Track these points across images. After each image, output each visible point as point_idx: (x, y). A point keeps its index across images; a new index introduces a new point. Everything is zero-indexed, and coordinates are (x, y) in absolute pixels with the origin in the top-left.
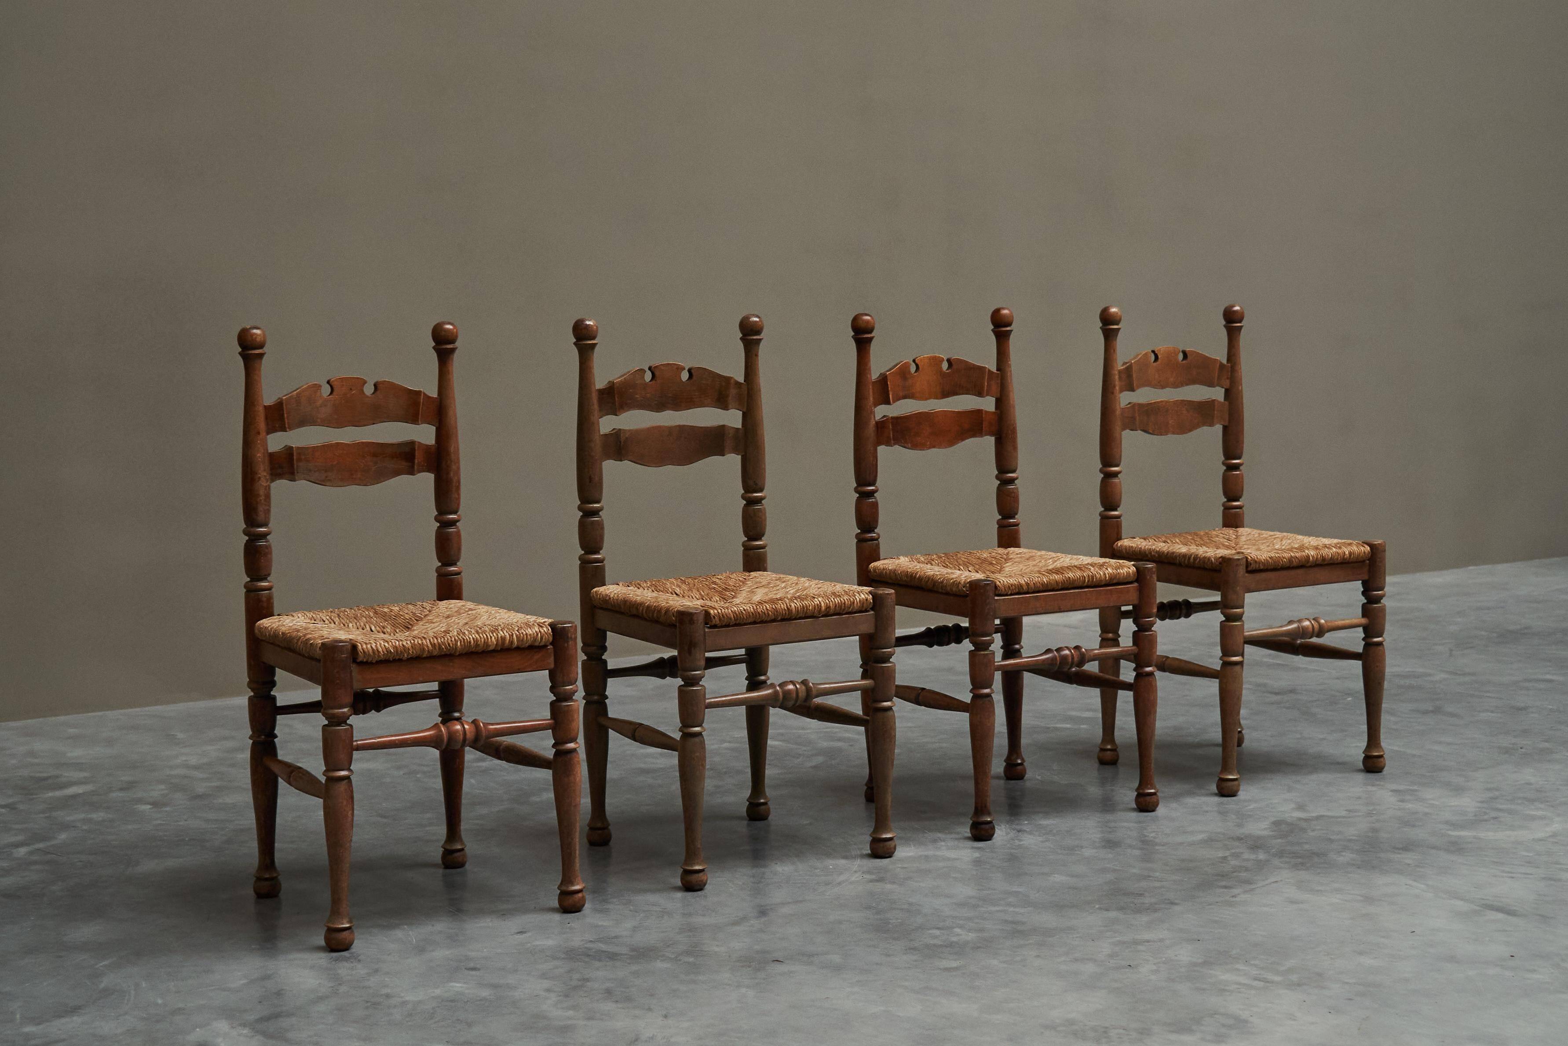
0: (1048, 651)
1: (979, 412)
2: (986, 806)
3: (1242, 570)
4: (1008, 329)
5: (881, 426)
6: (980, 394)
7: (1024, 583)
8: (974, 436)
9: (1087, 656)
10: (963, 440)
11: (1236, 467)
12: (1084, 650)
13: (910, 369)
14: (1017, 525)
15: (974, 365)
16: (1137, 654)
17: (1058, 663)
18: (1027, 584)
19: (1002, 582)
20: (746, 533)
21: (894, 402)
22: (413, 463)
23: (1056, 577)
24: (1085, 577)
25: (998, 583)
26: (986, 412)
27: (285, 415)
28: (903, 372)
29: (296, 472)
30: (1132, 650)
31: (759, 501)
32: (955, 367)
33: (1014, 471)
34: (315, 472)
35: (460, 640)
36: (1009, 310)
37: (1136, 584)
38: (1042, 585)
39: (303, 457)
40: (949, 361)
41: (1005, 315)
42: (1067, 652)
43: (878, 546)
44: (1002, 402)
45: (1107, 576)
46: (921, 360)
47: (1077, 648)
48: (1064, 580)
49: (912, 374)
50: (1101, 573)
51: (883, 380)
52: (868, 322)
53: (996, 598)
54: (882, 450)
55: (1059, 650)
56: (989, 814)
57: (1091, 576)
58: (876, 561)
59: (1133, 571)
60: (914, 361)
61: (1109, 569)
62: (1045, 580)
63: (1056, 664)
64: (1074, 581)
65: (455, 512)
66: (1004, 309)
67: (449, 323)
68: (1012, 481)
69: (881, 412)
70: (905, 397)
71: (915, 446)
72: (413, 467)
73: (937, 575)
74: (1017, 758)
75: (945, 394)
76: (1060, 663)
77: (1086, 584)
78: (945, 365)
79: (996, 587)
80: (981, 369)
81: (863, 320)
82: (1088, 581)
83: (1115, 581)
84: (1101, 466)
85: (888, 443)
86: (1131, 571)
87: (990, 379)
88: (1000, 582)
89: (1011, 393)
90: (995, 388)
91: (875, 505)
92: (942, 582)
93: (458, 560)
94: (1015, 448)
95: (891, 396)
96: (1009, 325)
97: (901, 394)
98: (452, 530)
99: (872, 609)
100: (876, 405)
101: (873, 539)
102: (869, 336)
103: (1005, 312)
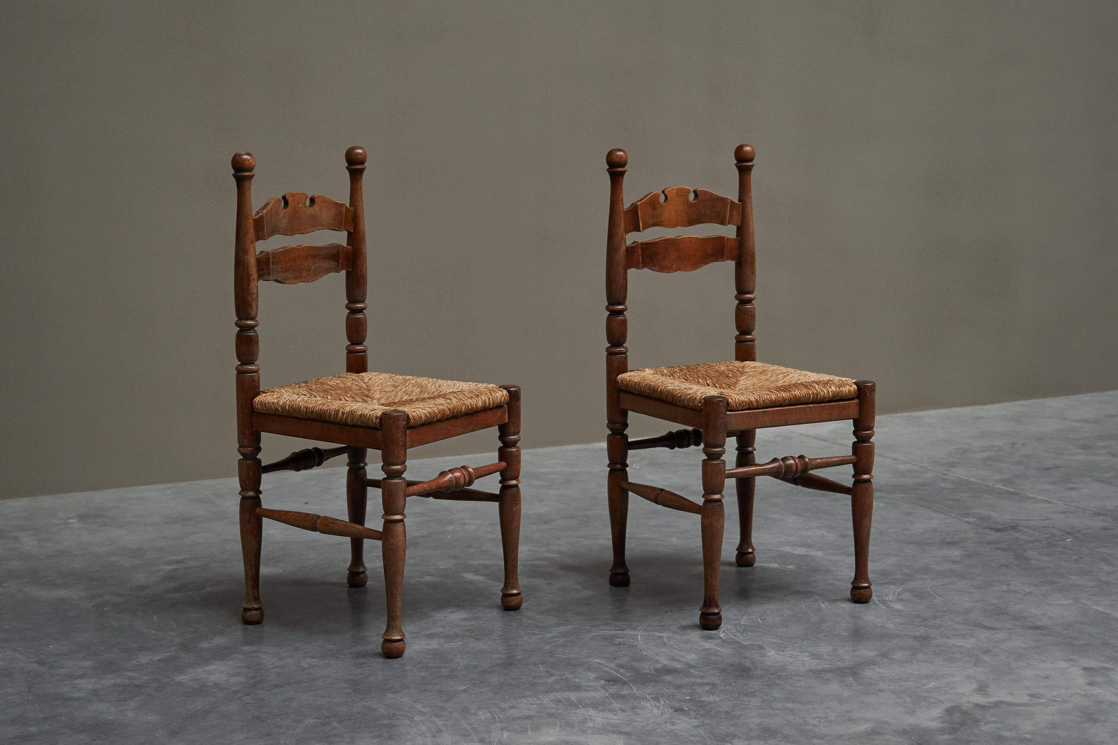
0: (775, 460)
1: (721, 238)
2: (714, 599)
4: (750, 164)
5: (631, 251)
6: (722, 223)
7: (754, 400)
8: (716, 260)
9: (810, 466)
10: (706, 264)
12: (807, 460)
13: (659, 200)
14: (753, 341)
15: (717, 196)
16: (856, 463)
17: (783, 471)
18: (757, 401)
19: (734, 399)
21: (644, 229)
23: (784, 394)
24: (810, 395)
25: (730, 400)
26: (728, 239)
28: (652, 202)
30: (851, 459)
32: (700, 198)
33: (751, 293)
36: (751, 146)
37: (856, 401)
38: (771, 401)
40: (695, 192)
41: (747, 152)
42: (792, 462)
43: (626, 358)
44: (741, 230)
45: (831, 393)
46: (670, 191)
47: (801, 457)
48: (790, 398)
49: (660, 203)
50: (825, 391)
51: (634, 209)
52: (621, 157)
53: (728, 413)
54: (632, 273)
55: (784, 459)
56: (717, 606)
57: (816, 394)
58: (623, 372)
59: (854, 389)
60: (663, 192)
61: (832, 387)
62: (773, 397)
63: (782, 472)
64: (800, 398)
66: (746, 145)
68: (749, 301)
69: (632, 238)
70: (654, 225)
71: (662, 269)
73: (676, 390)
74: (748, 548)
75: (691, 222)
76: (785, 472)
77: (810, 401)
78: (691, 197)
79: (728, 403)
80: (724, 200)
81: (617, 156)
82: (813, 398)
83: (837, 398)
85: (637, 267)
86: (852, 389)
87: (731, 210)
88: (732, 399)
89: (751, 222)
90: (737, 218)
91: (625, 322)
92: (680, 397)
94: (753, 272)
95: (641, 224)
96: (751, 160)
97: (650, 222)
100: (627, 232)
101: (621, 353)
102: (622, 169)
103: (748, 148)
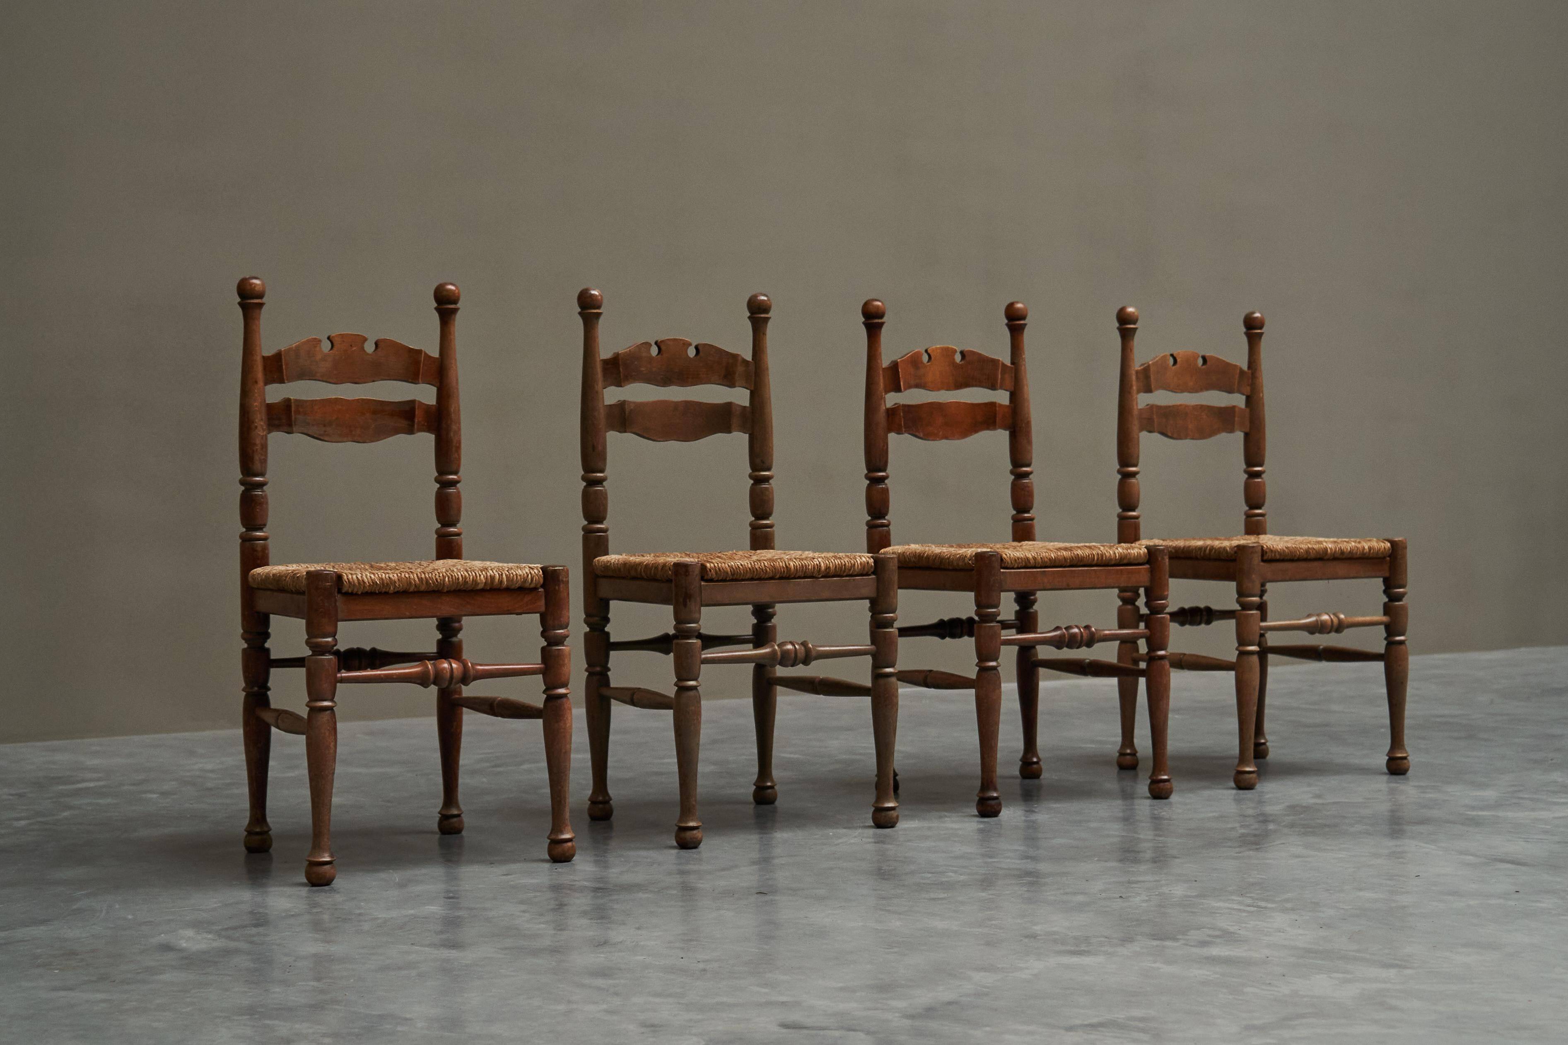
0: (1057, 628)
1: (992, 405)
2: (992, 782)
3: (1257, 559)
4: (1022, 322)
5: (892, 412)
6: (993, 387)
7: (1031, 557)
8: (988, 429)
9: (1096, 636)
10: (976, 432)
11: (1258, 475)
12: (1093, 629)
13: (921, 358)
15: (987, 357)
16: (1149, 637)
17: (1067, 640)
18: (1034, 558)
19: (1008, 555)
20: (754, 513)
21: (905, 389)
22: (413, 421)
23: (1064, 553)
24: (1094, 555)
25: (1004, 556)
26: (1000, 405)
27: (284, 367)
28: (914, 361)
29: (293, 423)
30: (1143, 633)
31: (767, 479)
32: (967, 358)
33: (1029, 465)
34: (313, 425)
35: (448, 576)
36: (1023, 304)
37: (1147, 566)
38: (1050, 559)
39: (301, 410)
40: (962, 353)
41: (1019, 309)
42: (1076, 630)
43: (888, 533)
44: (1016, 395)
45: (1117, 555)
46: (933, 350)
47: (1087, 627)
48: (1072, 557)
49: (924, 364)
50: (1111, 552)
51: (894, 367)
52: (878, 306)
53: (1002, 570)
54: (892, 437)
55: (1067, 628)
56: (995, 790)
57: (1101, 554)
58: (885, 547)
59: (1144, 553)
60: (926, 351)
61: (1119, 549)
62: (1052, 555)
63: (1065, 641)
64: (1083, 558)
65: (456, 473)
66: (1017, 302)
67: (452, 284)
68: (1027, 475)
69: (892, 399)
70: (917, 386)
71: (926, 437)
72: (413, 426)
73: (944, 553)
74: (1033, 757)
75: (959, 386)
76: (1068, 641)
77: (1095, 562)
78: (958, 358)
79: (1002, 559)
80: (995, 362)
81: (873, 306)
82: (1098, 559)
83: (1125, 561)
84: (1118, 467)
85: (899, 432)
86: (1141, 552)
87: (1003, 373)
88: (1006, 555)
89: (1026, 387)
90: (1009, 382)
91: (886, 491)
92: (949, 558)
93: (458, 521)
94: (1030, 442)
95: (902, 383)
96: (1024, 318)
97: (912, 382)
98: (452, 490)
99: (873, 573)
100: (887, 392)
101: (883, 525)
102: (880, 321)
103: (1019, 305)
